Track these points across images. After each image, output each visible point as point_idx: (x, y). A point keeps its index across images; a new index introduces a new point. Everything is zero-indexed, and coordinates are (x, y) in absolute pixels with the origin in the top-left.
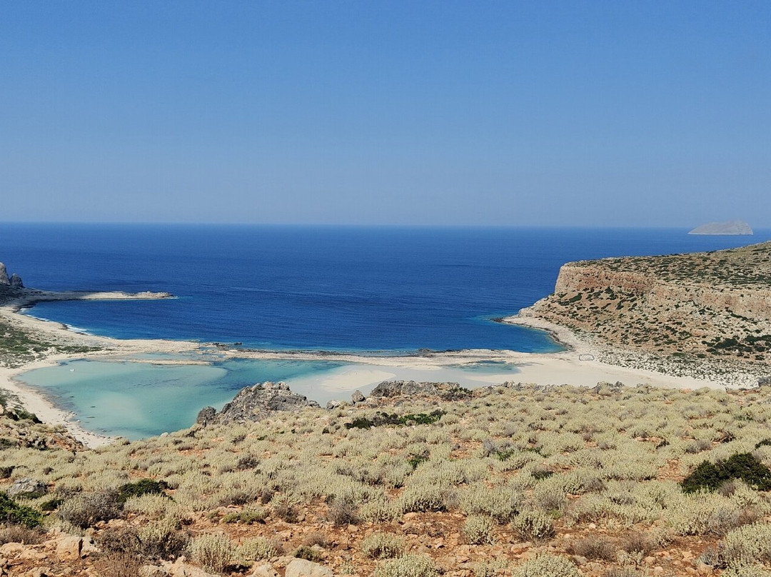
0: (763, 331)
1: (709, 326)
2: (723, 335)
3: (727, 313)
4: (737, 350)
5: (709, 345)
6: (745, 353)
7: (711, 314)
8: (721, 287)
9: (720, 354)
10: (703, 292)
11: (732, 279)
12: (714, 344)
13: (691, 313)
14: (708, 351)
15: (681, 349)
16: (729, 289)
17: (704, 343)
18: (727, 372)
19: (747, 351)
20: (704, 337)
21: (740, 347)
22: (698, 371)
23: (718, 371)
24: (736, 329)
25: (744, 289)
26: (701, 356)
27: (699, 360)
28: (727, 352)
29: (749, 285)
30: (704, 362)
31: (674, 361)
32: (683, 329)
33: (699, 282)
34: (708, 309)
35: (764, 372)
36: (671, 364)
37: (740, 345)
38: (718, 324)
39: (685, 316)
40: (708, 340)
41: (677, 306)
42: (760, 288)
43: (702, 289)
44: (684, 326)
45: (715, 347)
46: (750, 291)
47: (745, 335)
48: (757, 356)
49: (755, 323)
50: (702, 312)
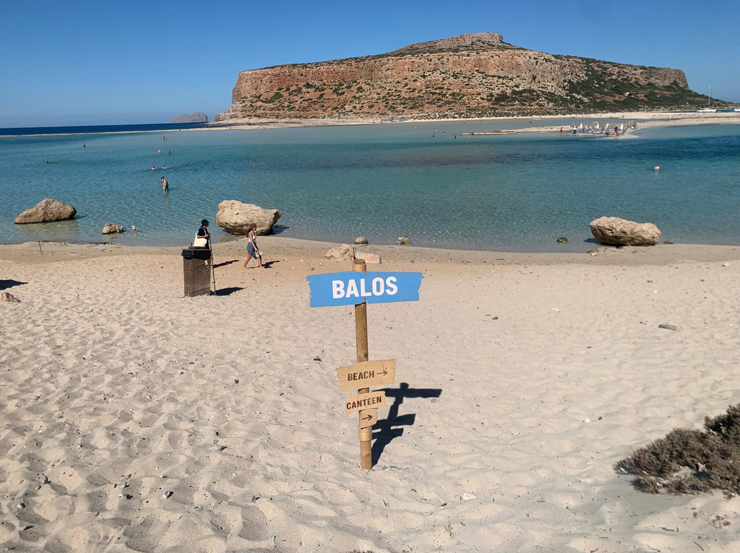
0: (521, 85)
2: (493, 91)
3: (481, 75)
4: (517, 102)
5: (489, 100)
6: (526, 103)
7: (466, 77)
8: (466, 52)
10: (447, 59)
12: (492, 99)
13: (444, 79)
14: (492, 104)
16: (475, 53)
17: (482, 99)
20: (478, 94)
21: (515, 99)
24: (499, 86)
32: (450, 92)
34: (459, 74)
37: (513, 98)
39: (439, 82)
40: (484, 97)
41: (424, 77)
43: (445, 58)
44: (448, 89)
45: (495, 101)
46: (496, 52)
47: (509, 91)
49: (511, 80)
50: (455, 77)
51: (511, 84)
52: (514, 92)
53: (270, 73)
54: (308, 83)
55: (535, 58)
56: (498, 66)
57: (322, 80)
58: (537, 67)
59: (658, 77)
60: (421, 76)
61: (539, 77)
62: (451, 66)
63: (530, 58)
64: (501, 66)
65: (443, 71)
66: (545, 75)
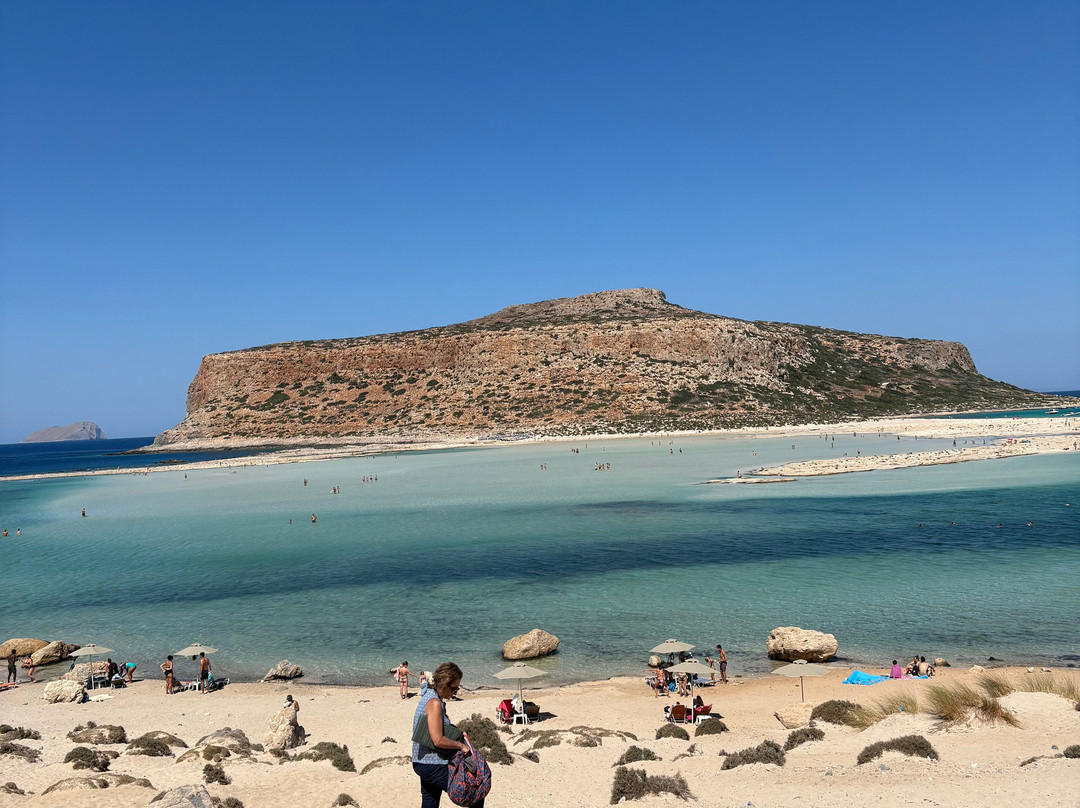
0: (711, 376)
2: (667, 386)
4: (708, 403)
5: (661, 401)
10: (585, 334)
12: (666, 399)
14: (669, 408)
17: (651, 399)
20: (643, 392)
21: (705, 398)
24: (675, 377)
28: (697, 406)
32: (594, 388)
34: (605, 358)
37: (702, 396)
39: (574, 372)
40: (652, 395)
41: (547, 363)
43: (580, 332)
44: (591, 384)
45: (673, 402)
46: (666, 323)
47: (693, 385)
49: (694, 367)
50: (600, 363)
51: (695, 373)
52: (701, 387)
53: (263, 357)
54: (335, 375)
55: (729, 332)
56: (670, 345)
57: (362, 370)
58: (735, 346)
59: (926, 355)
60: (542, 362)
61: (739, 363)
63: (722, 331)
64: (675, 342)
65: (578, 354)
66: (749, 357)
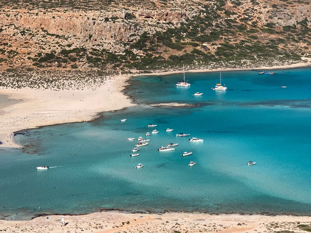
0: (73, 45)
1: (31, 45)
2: (43, 51)
3: (43, 33)
4: (56, 63)
5: (34, 60)
6: (63, 64)
7: (30, 34)
8: (36, 11)
9: (44, 67)
10: (21, 16)
11: (42, 5)
12: (38, 59)
13: (14, 35)
14: (34, 65)
15: (12, 65)
16: (42, 13)
17: (29, 58)
18: (54, 80)
19: (64, 62)
20: (29, 54)
21: (58, 59)
22: (31, 82)
23: (47, 80)
24: (52, 45)
25: (54, 12)
26: (30, 70)
27: (29, 73)
28: (49, 64)
29: (57, 9)
30: (34, 75)
31: (9, 76)
32: (10, 49)
33: (17, 8)
34: (27, 30)
35: (81, 77)
36: (8, 79)
37: (57, 58)
38: (38, 42)
39: (9, 37)
40: (32, 56)
42: (66, 11)
43: (20, 14)
44: (10, 46)
45: (39, 61)
46: (59, 13)
47: (59, 50)
48: (72, 66)
49: (67, 39)
50: (23, 33)
51: (66, 43)
55: (93, 19)
56: (58, 26)
58: (94, 27)
61: (95, 36)
62: (23, 22)
63: (88, 19)
64: (61, 26)
65: (17, 27)
66: (103, 33)
